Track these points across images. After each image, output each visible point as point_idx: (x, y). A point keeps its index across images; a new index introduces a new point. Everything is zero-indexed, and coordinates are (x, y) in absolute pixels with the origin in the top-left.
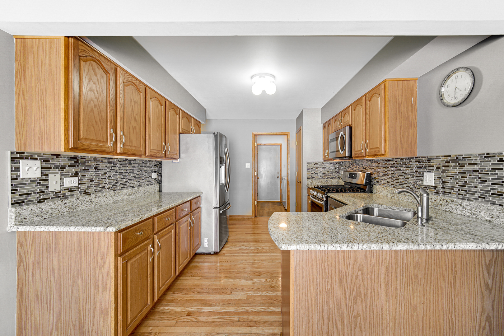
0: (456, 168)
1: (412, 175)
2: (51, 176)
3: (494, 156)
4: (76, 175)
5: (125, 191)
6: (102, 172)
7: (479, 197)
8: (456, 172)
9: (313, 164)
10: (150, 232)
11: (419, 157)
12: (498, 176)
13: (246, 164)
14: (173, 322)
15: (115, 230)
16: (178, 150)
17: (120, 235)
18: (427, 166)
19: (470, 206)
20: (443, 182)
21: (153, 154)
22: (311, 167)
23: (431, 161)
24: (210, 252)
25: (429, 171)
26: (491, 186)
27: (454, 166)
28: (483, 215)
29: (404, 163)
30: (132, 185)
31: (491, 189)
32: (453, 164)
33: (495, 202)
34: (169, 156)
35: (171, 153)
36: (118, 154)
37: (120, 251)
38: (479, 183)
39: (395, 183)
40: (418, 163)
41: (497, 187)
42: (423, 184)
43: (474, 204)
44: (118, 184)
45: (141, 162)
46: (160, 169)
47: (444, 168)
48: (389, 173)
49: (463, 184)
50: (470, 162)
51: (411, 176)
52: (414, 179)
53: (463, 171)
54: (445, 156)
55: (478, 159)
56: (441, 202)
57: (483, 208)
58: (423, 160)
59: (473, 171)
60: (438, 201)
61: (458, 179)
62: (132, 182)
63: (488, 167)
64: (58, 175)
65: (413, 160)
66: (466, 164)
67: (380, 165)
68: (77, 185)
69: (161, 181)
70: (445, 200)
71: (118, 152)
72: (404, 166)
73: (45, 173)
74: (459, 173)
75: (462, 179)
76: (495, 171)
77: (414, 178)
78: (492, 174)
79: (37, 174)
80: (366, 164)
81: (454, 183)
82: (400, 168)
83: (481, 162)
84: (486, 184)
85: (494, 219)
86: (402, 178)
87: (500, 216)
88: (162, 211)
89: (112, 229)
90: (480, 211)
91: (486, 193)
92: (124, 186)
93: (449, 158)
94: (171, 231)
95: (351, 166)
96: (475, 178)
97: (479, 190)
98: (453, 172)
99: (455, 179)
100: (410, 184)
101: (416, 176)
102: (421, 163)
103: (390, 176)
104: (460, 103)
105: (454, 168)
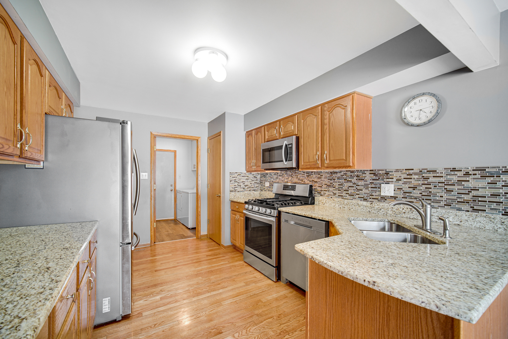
0: (420, 180)
1: (366, 186)
3: (461, 171)
7: (445, 205)
8: (420, 184)
9: (236, 175)
11: (376, 170)
12: (464, 187)
18: (384, 178)
19: (437, 213)
20: (404, 192)
22: (234, 179)
23: (390, 173)
25: (388, 183)
26: (457, 195)
27: (417, 178)
28: (451, 220)
29: (356, 175)
31: (457, 198)
32: (417, 177)
33: (462, 208)
38: (445, 193)
39: (344, 194)
40: (374, 175)
41: (463, 196)
42: (380, 194)
43: (441, 211)
47: (405, 180)
48: (336, 185)
49: (427, 194)
50: (435, 175)
51: (364, 187)
52: (369, 191)
53: (427, 182)
54: (406, 170)
55: (444, 173)
56: (404, 211)
57: (451, 214)
58: (380, 172)
59: (438, 183)
60: (401, 210)
61: (421, 190)
63: (454, 179)
65: (368, 173)
66: (431, 177)
67: (323, 177)
70: (409, 209)
72: (355, 178)
74: (422, 184)
75: (426, 190)
76: (462, 183)
77: (368, 189)
78: (458, 185)
80: (303, 176)
81: (418, 193)
82: (350, 180)
83: (447, 175)
84: (452, 194)
85: (463, 223)
86: (353, 190)
87: (469, 220)
90: (448, 216)
91: (452, 201)
93: (411, 172)
95: (281, 177)
96: (440, 189)
97: (444, 198)
98: (416, 184)
99: (419, 190)
100: (363, 195)
101: (371, 188)
102: (377, 175)
103: (337, 187)
104: (426, 123)
105: (417, 180)
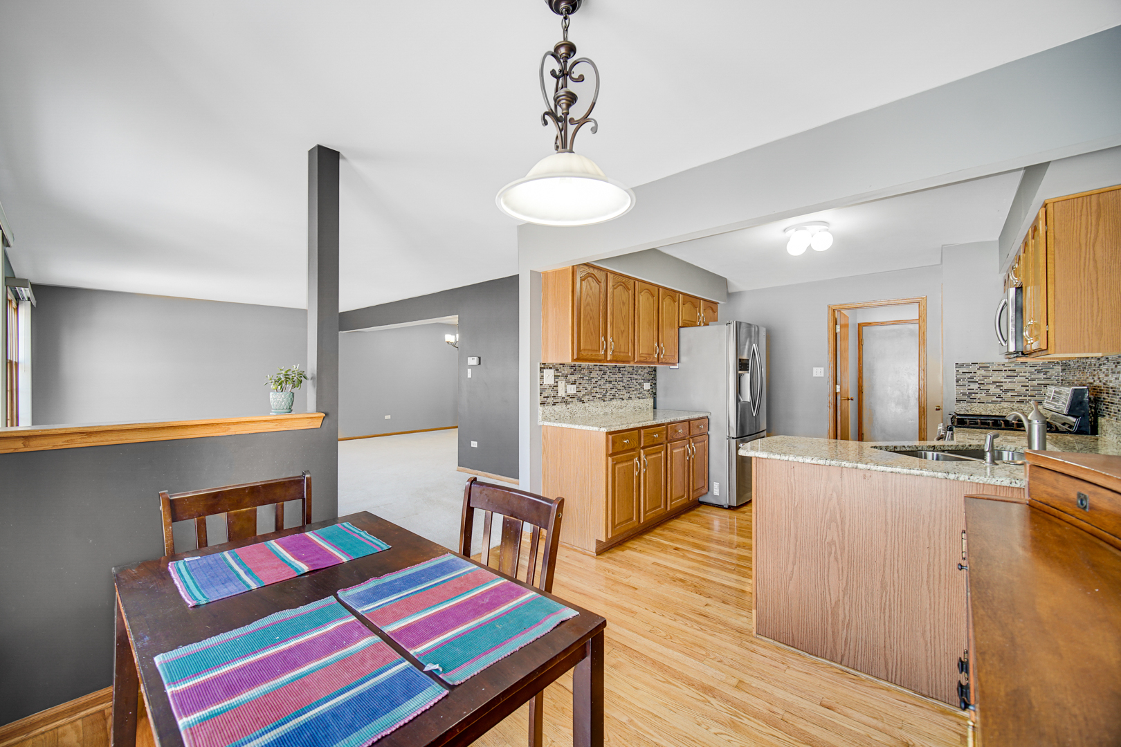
2: (559, 383)
4: (574, 383)
5: (614, 402)
6: (594, 381)
9: (973, 369)
10: (636, 445)
13: (815, 369)
14: (660, 550)
15: (606, 431)
16: (677, 351)
17: (610, 437)
21: (642, 359)
22: (969, 375)
24: (723, 504)
30: (621, 397)
34: (664, 360)
35: (666, 357)
36: (608, 362)
37: (610, 452)
44: (608, 394)
45: (631, 369)
46: (654, 378)
62: (622, 393)
64: (564, 382)
68: (575, 392)
69: (655, 394)
71: (608, 359)
73: (556, 380)
79: (552, 382)
88: (649, 424)
89: (604, 430)
92: (613, 397)
94: (660, 452)
